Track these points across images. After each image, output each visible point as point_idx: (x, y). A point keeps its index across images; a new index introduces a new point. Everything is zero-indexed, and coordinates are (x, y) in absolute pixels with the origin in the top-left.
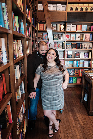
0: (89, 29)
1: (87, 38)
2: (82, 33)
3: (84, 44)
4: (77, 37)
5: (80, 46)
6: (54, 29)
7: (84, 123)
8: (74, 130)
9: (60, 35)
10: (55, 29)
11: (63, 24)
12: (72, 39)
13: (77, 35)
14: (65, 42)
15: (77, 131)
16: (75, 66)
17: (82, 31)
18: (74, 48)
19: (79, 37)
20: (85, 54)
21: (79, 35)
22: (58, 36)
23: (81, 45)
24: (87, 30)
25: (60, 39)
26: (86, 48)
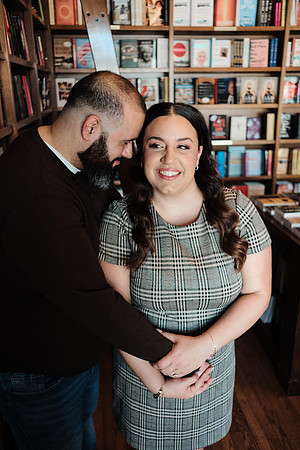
0: (264, 18)
1: (256, 58)
2: (237, 35)
4: (219, 53)
5: (231, 90)
6: (122, 18)
7: (273, 442)
9: (146, 47)
13: (219, 45)
14: (167, 74)
17: (237, 24)
19: (224, 55)
20: (250, 124)
21: (226, 44)
22: (139, 49)
24: (257, 22)
25: (145, 61)
26: (253, 98)
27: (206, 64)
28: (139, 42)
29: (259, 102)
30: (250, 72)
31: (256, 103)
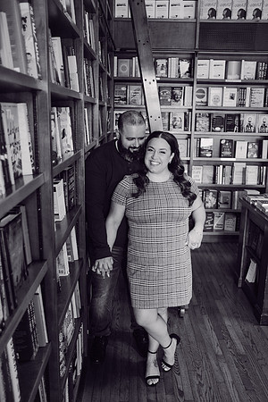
0: (261, 74)
1: (256, 101)
2: (242, 85)
3: (247, 119)
4: (228, 96)
5: (236, 122)
6: (162, 73)
7: (246, 347)
8: (218, 365)
9: (177, 92)
10: (164, 72)
11: (187, 59)
12: (211, 104)
13: (229, 91)
14: (191, 110)
15: (225, 369)
16: (219, 182)
17: (242, 78)
18: (217, 129)
19: (232, 98)
20: (250, 147)
21: (234, 91)
22: (172, 93)
23: (239, 121)
24: (256, 77)
25: (176, 101)
26: (253, 128)
27: (219, 104)
28: (173, 88)
29: (257, 131)
30: (250, 111)
31: (255, 132)
